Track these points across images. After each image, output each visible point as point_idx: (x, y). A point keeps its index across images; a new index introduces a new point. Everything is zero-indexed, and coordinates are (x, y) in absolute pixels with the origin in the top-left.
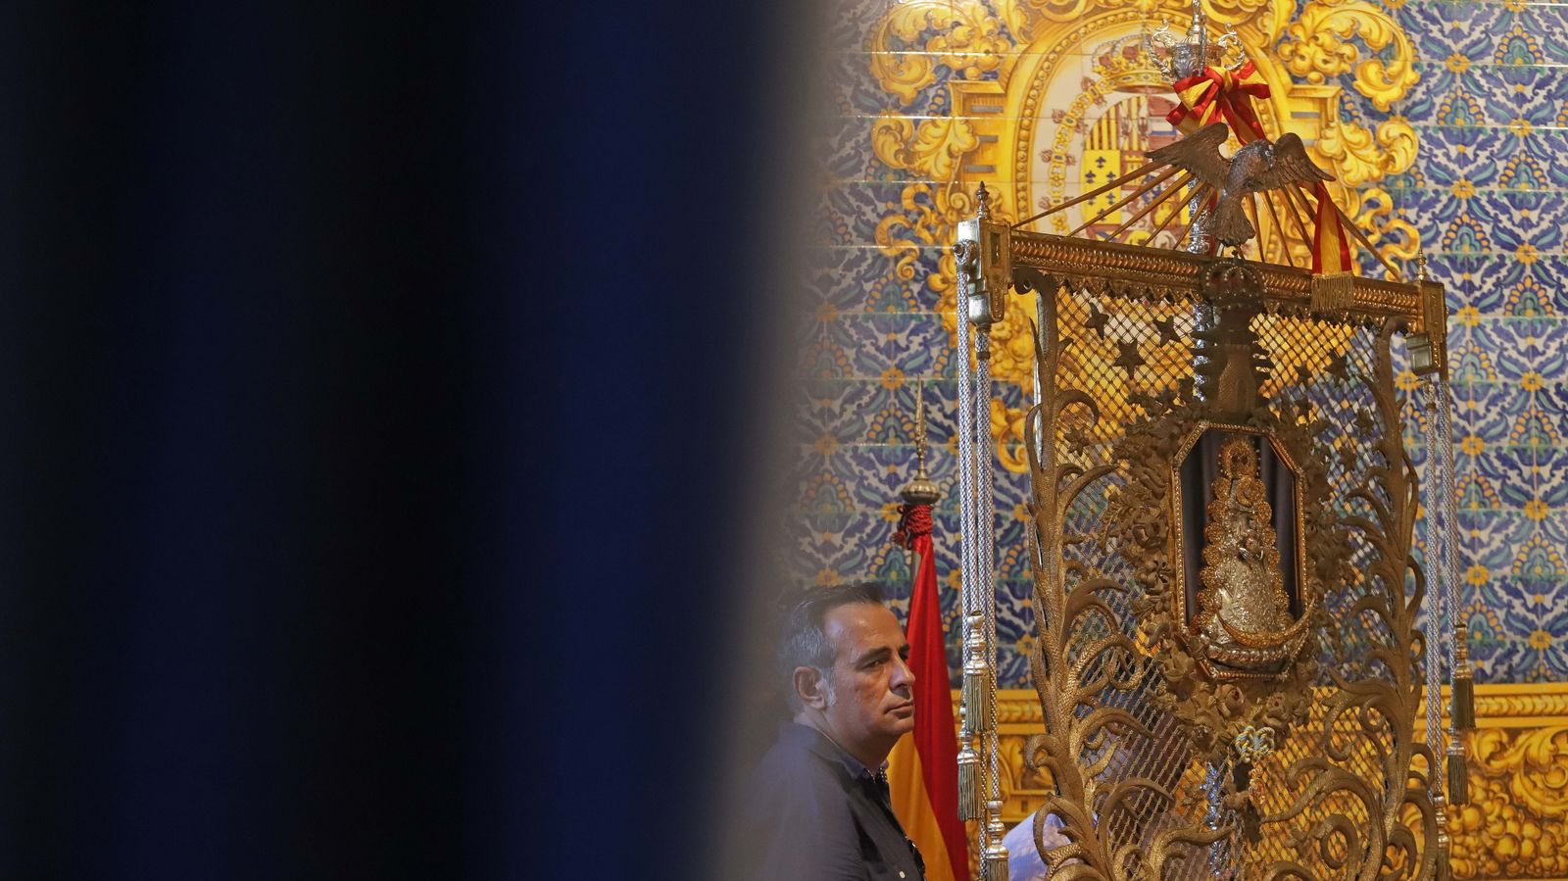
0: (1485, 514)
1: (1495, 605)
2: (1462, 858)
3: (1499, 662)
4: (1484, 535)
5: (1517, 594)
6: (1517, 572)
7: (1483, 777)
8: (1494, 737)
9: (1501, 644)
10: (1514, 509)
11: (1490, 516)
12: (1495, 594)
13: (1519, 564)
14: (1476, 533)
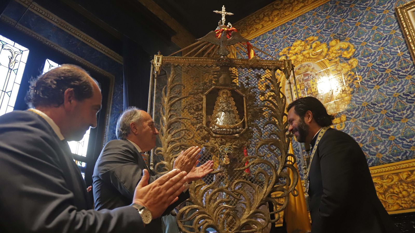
0: (391, 125)
1: (398, 144)
2: (405, 204)
3: (403, 156)
4: (391, 129)
5: (404, 140)
6: (403, 135)
7: (406, 183)
8: (406, 173)
9: (402, 152)
10: (398, 122)
11: (392, 125)
12: (398, 141)
13: (403, 133)
14: (389, 129)
